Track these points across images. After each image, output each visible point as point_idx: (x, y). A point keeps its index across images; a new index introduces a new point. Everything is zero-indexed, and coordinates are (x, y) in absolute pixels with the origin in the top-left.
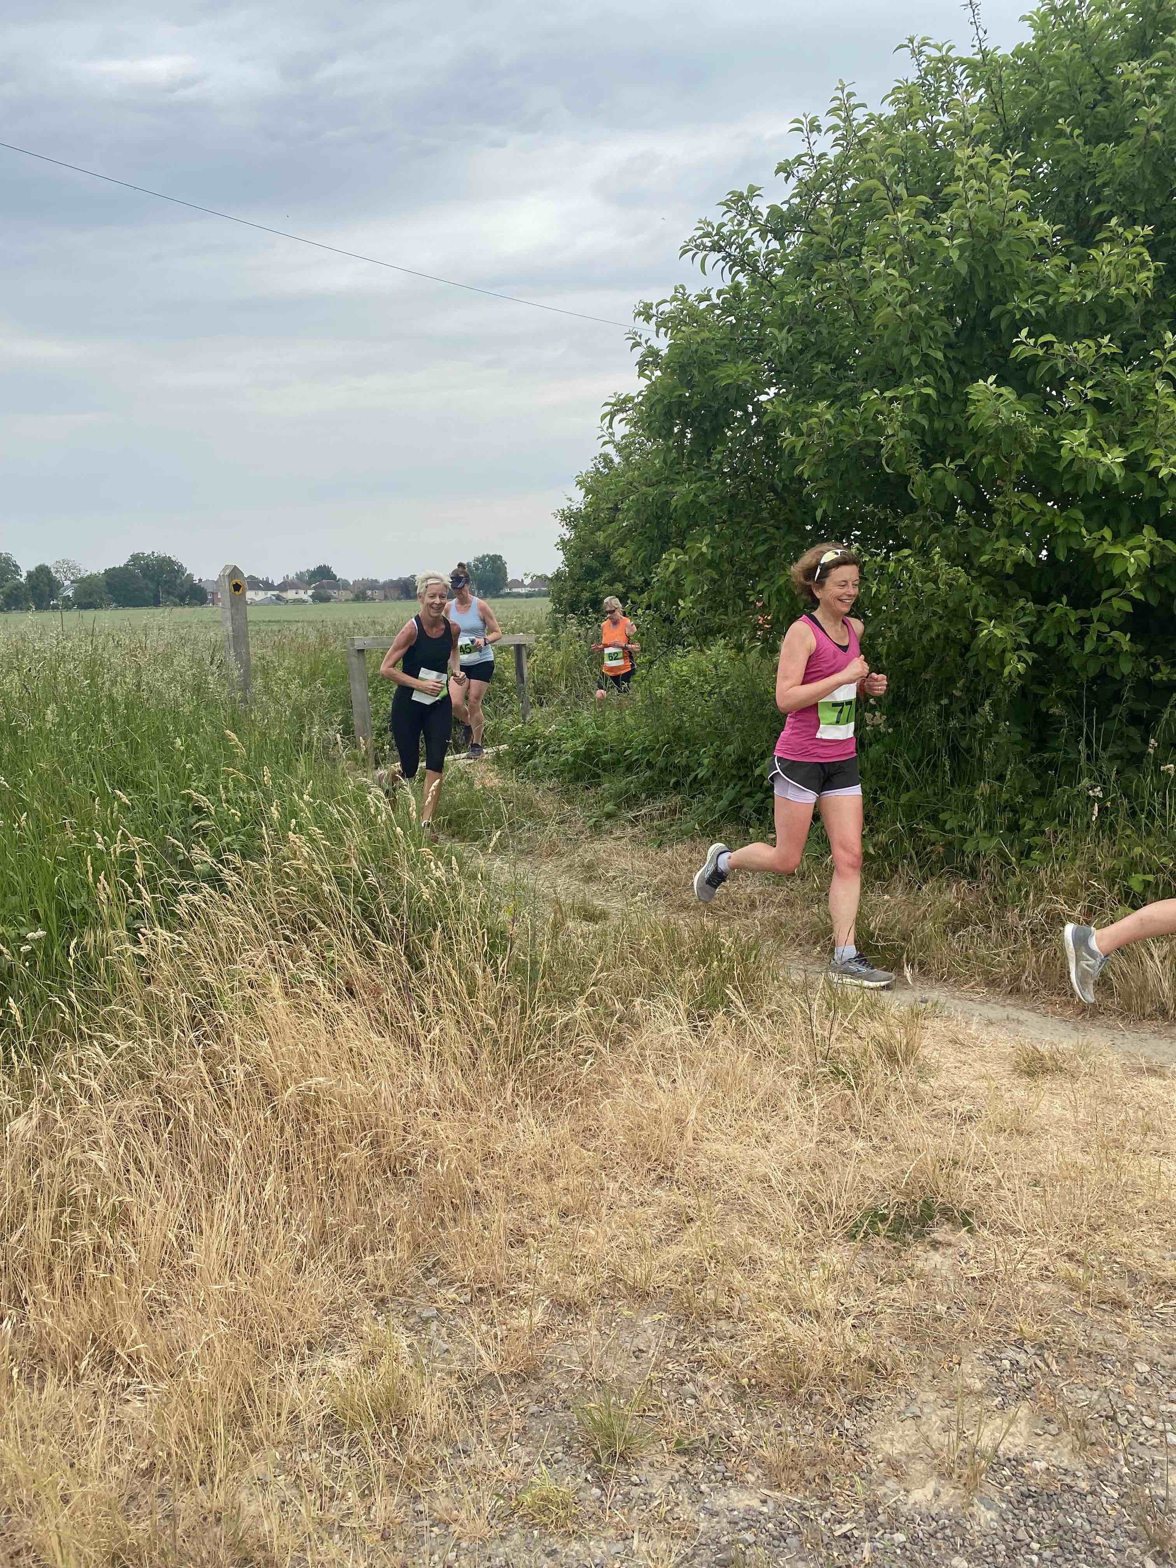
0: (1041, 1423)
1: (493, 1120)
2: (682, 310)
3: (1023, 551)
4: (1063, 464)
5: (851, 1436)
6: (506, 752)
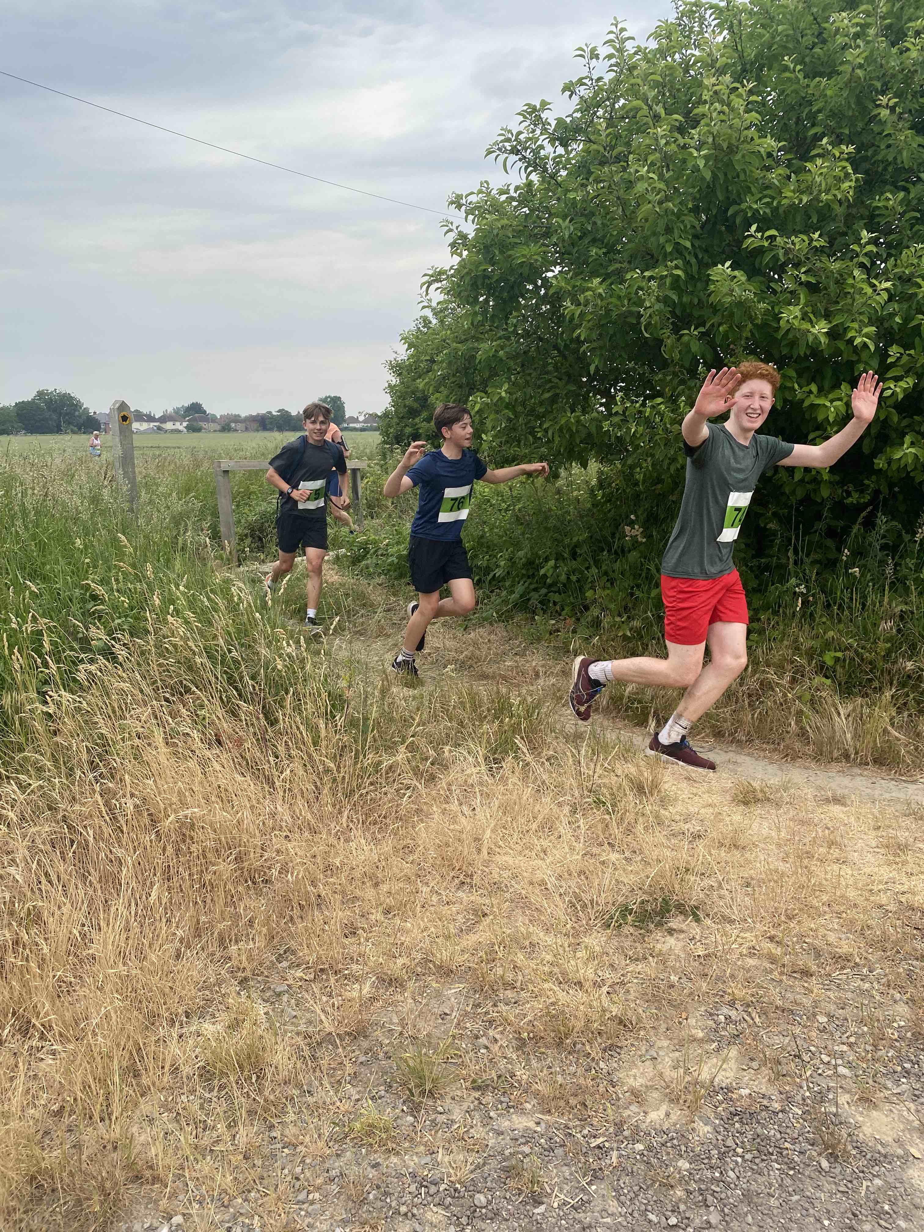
0: (746, 1061)
1: (332, 840)
2: (486, 201)
4: (782, 333)
5: (605, 1073)
6: (344, 555)
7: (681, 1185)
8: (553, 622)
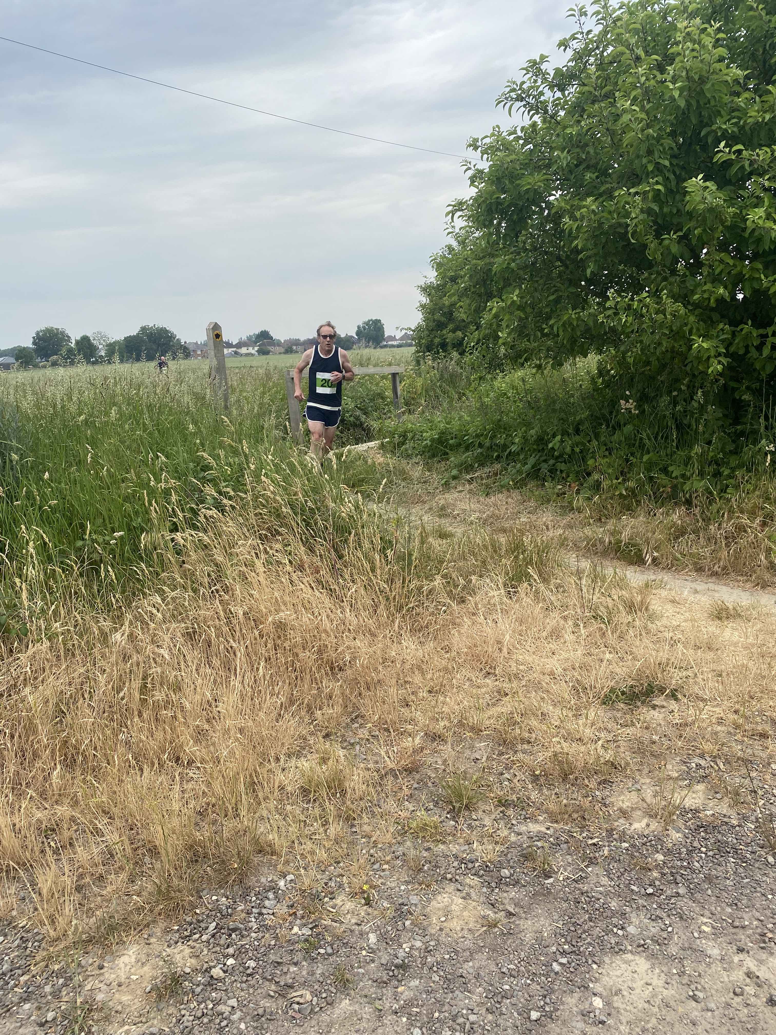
0: (712, 793)
2: (498, 142)
3: (721, 291)
4: (748, 231)
5: (599, 799)
6: (387, 442)
7: (657, 869)
8: (560, 487)
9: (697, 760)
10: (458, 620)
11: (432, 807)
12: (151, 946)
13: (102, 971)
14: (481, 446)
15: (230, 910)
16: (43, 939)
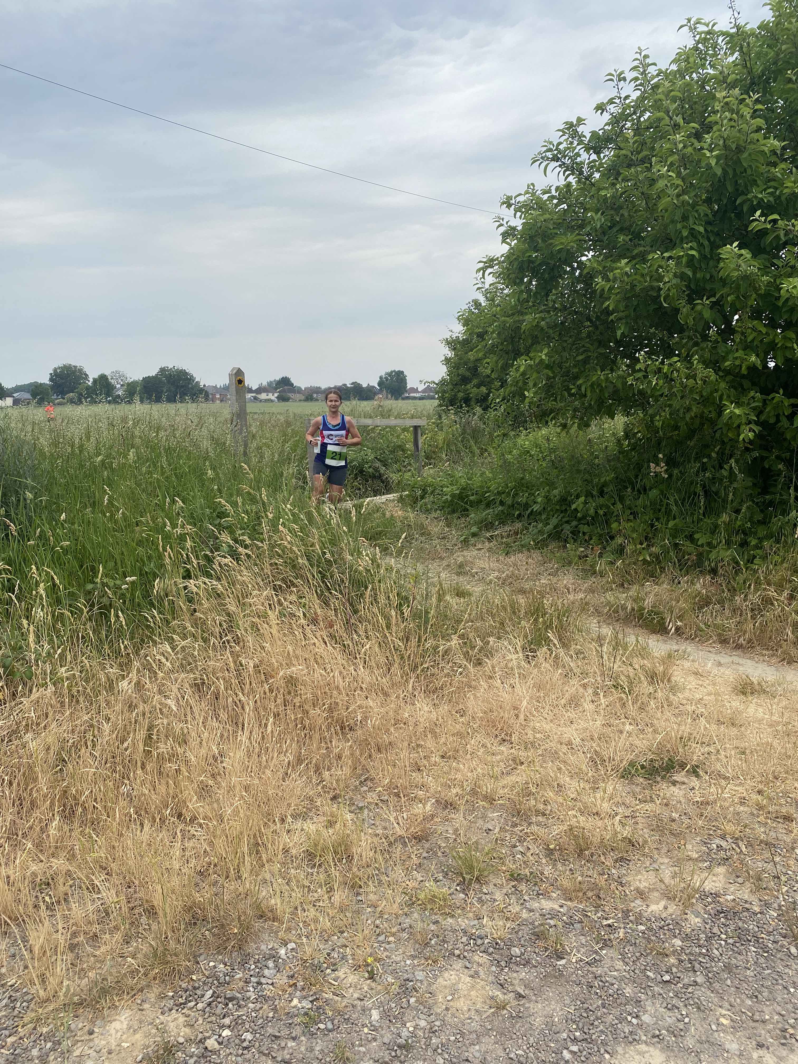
0: (733, 877)
2: (532, 200)
3: (753, 358)
4: (782, 300)
5: (616, 877)
6: (406, 496)
7: (674, 955)
8: (583, 549)
9: (718, 841)
10: (473, 683)
11: (441, 878)
12: (144, 1012)
13: (92, 1037)
14: (502, 503)
15: (227, 978)
16: (32, 999)
